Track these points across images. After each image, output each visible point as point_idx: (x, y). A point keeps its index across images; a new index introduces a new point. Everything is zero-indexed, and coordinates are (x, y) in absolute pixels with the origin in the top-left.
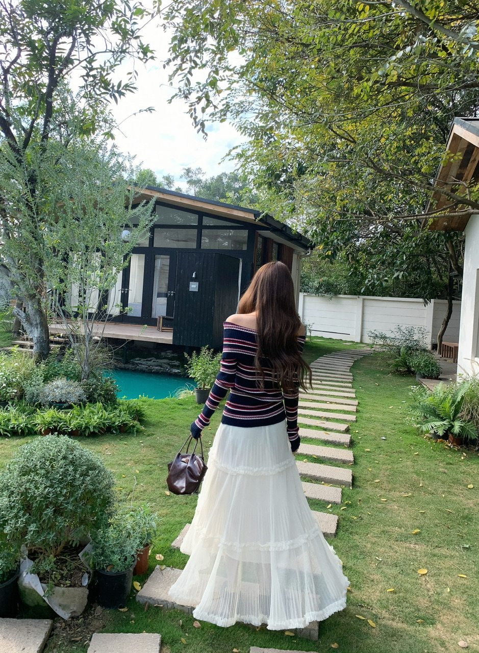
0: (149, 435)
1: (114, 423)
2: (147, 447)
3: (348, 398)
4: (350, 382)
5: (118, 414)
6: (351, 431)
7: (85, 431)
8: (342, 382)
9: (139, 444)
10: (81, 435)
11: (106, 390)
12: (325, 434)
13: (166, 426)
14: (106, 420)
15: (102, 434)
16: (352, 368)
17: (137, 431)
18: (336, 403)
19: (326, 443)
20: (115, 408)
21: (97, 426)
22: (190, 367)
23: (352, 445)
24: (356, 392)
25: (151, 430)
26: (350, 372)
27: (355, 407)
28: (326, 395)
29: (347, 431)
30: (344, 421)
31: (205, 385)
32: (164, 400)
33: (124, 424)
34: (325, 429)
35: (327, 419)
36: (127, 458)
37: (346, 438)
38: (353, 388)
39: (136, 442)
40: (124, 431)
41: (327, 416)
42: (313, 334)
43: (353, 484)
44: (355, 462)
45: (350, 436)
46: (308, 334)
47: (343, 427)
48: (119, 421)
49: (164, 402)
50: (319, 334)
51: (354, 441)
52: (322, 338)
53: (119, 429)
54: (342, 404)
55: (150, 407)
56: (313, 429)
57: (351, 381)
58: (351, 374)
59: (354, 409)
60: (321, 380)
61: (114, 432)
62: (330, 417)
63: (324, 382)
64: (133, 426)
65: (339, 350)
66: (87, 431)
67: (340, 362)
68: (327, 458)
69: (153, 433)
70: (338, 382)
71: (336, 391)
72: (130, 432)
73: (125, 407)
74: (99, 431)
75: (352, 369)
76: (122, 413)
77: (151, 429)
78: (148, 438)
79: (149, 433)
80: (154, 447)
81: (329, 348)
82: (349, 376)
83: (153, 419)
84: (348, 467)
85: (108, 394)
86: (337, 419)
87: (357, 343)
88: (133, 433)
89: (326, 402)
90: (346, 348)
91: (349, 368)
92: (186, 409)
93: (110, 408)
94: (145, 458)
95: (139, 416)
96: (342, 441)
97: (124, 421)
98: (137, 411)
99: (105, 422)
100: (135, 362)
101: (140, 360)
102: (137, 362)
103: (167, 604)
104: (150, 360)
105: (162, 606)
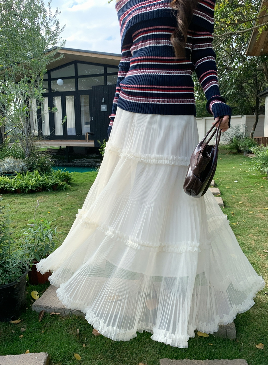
0: (74, 191)
1: (48, 184)
2: (71, 196)
7: (25, 190)
9: (66, 195)
10: (23, 192)
13: (87, 185)
17: (65, 189)
33: (55, 184)
36: (55, 203)
39: (64, 194)
40: (56, 188)
48: (52, 182)
49: (87, 174)
53: (53, 188)
61: (49, 190)
64: (63, 186)
66: (27, 190)
69: (77, 189)
72: (61, 190)
77: (76, 187)
78: (73, 192)
79: (75, 189)
80: (76, 196)
83: (78, 183)
88: (63, 190)
94: (69, 202)
97: (55, 182)
98: (66, 176)
100: (74, 161)
101: (77, 160)
102: (75, 161)
103: (64, 311)
104: (83, 160)
105: (59, 313)
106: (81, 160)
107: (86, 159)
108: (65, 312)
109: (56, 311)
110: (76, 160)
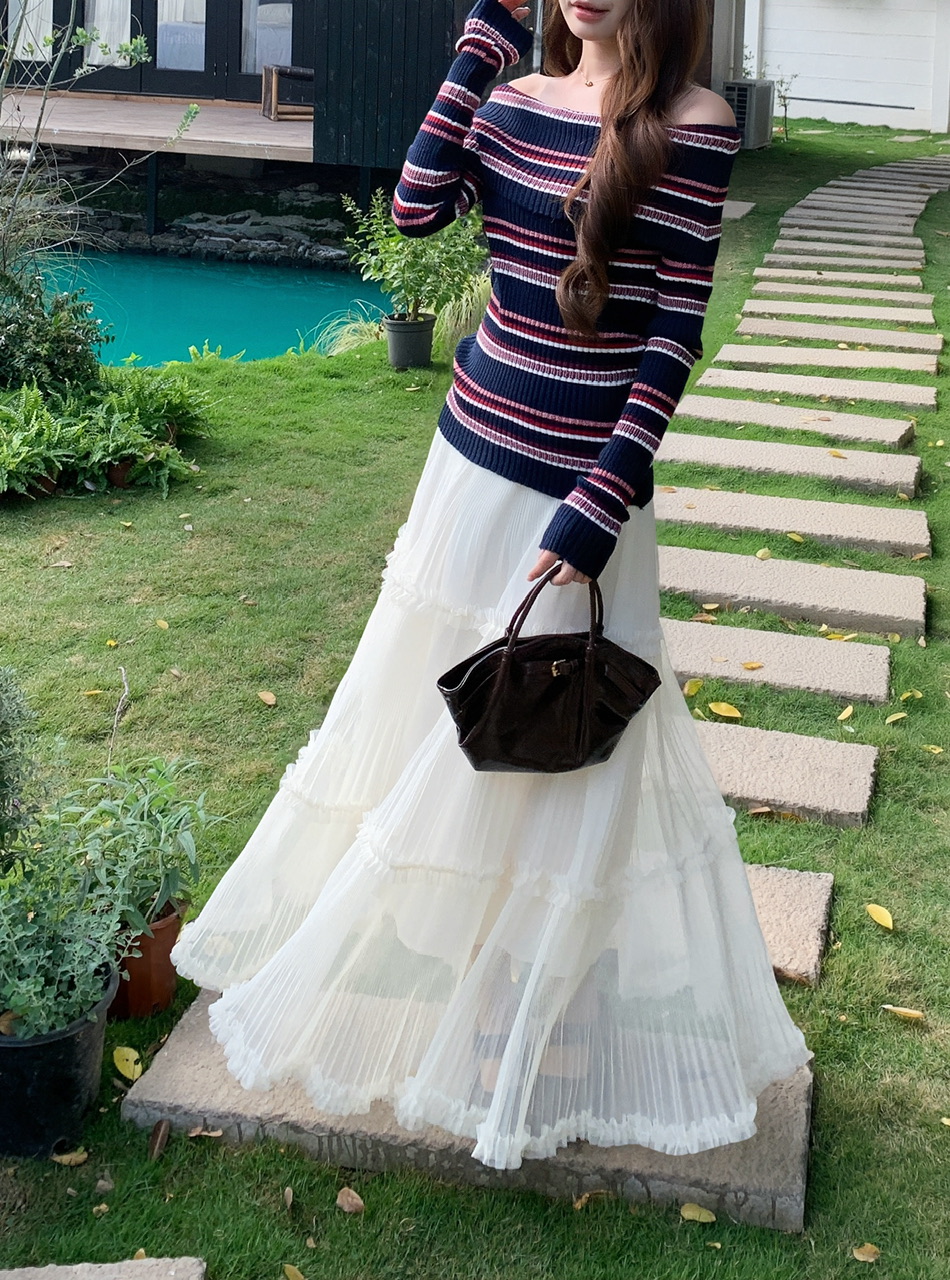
0: (213, 493)
1: (89, 457)
2: (204, 535)
3: (908, 326)
4: (915, 272)
5: (102, 424)
6: (919, 444)
8: (889, 271)
9: (177, 524)
11: (57, 340)
12: (830, 459)
13: (277, 456)
14: (58, 445)
15: (41, 496)
16: (923, 222)
17: (171, 480)
18: (868, 346)
19: (836, 488)
20: (94, 403)
21: (25, 470)
22: (365, 244)
23: (922, 489)
24: (935, 305)
25: (222, 473)
26: (915, 235)
27: (933, 359)
28: (834, 320)
29: (907, 444)
30: (896, 409)
31: (417, 305)
32: (276, 362)
33: (124, 459)
34: (831, 441)
35: (839, 404)
37: (903, 470)
38: (924, 289)
39: (166, 518)
40: (124, 480)
41: (838, 393)
42: (795, 111)
43: (929, 628)
44: (935, 551)
45: (916, 460)
46: (778, 111)
47: (893, 429)
48: (106, 447)
49: (276, 370)
50: (815, 112)
51: (930, 478)
52: (822, 123)
53: (108, 476)
54: (890, 348)
55: (224, 390)
56: (790, 441)
57: (918, 265)
58: (919, 242)
59: (928, 363)
60: (819, 268)
61: (89, 485)
62: (850, 395)
63: (828, 275)
64: (158, 465)
65: (880, 162)
67: (885, 204)
68: (839, 540)
69: (230, 482)
70: (874, 270)
71: (867, 302)
72: (147, 485)
73: (128, 397)
74: (30, 489)
75: (923, 224)
76: (117, 417)
77: (225, 470)
78: (212, 501)
79: (217, 483)
80: (229, 533)
81: (846, 157)
82: (913, 247)
83: (232, 435)
84: (912, 569)
85: (63, 353)
86: (873, 404)
87: (939, 136)
88: (159, 486)
89: (834, 345)
90: (900, 152)
91: (912, 221)
92: (354, 389)
93: (71, 403)
94: (195, 574)
95: (182, 425)
96: (890, 478)
97: (124, 447)
98: (172, 408)
99: (51, 454)
100: (189, 226)
101: (205, 220)
102: (195, 227)
103: (239, 1125)
104: (242, 221)
105: (219, 1133)
106: (228, 222)
107: (258, 218)
108: (243, 1127)
109: (209, 1122)
110: (198, 215)
